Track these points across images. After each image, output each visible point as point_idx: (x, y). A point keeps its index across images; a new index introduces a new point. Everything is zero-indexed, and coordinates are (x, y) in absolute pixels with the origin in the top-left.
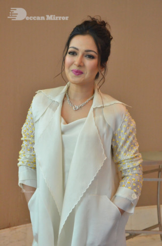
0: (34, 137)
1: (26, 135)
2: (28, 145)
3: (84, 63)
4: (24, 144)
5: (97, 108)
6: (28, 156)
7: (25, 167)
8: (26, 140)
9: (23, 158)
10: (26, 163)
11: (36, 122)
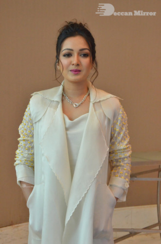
0: (33, 137)
1: (24, 135)
2: (26, 145)
3: (80, 62)
4: (22, 143)
5: (95, 102)
6: (26, 155)
7: (22, 166)
8: (24, 140)
9: (20, 157)
10: (24, 161)
11: (36, 123)
